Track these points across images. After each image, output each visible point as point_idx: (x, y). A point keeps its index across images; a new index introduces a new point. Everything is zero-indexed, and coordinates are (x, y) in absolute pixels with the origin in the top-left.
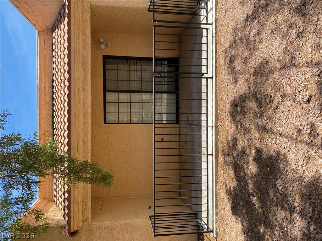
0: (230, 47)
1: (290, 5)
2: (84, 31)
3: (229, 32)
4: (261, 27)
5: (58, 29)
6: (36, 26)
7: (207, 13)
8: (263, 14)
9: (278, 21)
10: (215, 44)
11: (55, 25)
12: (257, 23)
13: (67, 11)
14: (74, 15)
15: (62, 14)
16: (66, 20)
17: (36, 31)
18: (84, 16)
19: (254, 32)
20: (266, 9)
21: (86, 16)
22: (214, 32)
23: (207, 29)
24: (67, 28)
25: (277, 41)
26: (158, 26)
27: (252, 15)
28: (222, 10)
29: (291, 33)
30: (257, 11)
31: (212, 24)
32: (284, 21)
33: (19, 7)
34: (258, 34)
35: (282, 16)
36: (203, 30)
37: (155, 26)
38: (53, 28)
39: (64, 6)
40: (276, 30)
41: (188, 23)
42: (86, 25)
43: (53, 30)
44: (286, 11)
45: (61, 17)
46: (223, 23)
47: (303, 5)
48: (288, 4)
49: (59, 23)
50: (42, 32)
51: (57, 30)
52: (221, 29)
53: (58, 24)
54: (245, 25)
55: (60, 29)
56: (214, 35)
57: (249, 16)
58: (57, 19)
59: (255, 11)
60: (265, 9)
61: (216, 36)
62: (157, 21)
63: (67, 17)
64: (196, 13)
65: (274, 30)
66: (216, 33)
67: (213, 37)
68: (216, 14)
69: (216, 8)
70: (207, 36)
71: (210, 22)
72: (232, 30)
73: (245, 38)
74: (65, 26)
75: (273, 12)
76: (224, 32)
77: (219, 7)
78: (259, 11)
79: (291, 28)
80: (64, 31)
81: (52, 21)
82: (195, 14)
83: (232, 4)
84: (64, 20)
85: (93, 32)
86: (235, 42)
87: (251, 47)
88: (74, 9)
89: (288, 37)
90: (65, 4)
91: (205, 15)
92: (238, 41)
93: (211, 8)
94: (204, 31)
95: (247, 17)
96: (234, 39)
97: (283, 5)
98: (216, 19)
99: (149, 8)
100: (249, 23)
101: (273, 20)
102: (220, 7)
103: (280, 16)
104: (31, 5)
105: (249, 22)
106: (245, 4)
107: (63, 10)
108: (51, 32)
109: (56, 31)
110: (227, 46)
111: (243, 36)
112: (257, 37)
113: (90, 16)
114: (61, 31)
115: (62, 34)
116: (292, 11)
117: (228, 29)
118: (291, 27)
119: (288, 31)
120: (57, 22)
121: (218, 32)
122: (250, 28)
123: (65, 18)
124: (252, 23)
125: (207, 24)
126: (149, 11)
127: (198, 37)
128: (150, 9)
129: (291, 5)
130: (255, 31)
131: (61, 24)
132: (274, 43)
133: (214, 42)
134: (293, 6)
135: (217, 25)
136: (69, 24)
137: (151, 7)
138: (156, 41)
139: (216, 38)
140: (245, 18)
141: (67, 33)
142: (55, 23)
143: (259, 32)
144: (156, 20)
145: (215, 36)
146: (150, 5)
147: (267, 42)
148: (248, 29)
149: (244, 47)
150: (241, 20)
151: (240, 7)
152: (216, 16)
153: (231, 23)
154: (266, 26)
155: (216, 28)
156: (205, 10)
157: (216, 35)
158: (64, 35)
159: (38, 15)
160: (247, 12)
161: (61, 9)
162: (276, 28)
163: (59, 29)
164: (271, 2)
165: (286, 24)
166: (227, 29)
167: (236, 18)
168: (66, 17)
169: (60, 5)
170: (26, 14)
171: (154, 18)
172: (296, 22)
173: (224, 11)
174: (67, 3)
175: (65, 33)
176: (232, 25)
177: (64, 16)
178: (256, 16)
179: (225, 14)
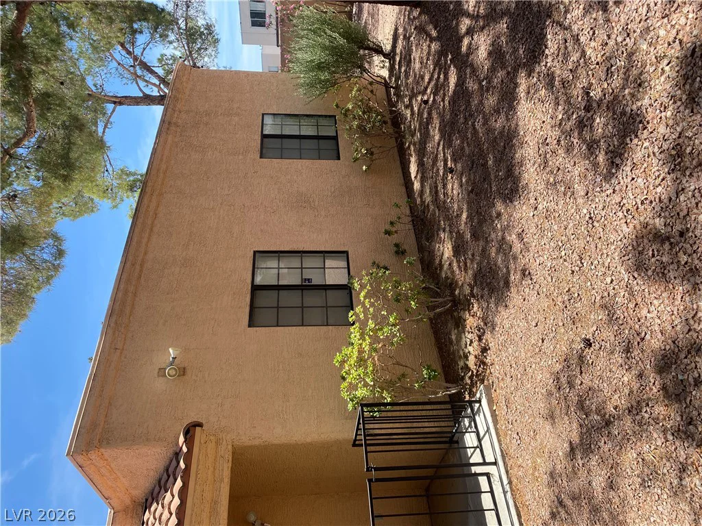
0: (553, 515)
1: (658, 424)
2: (215, 503)
3: (539, 480)
4: (613, 470)
5: (158, 504)
6: (110, 501)
7: (480, 440)
8: (605, 443)
9: (649, 457)
10: (515, 511)
11: (152, 494)
12: (600, 461)
13: (182, 465)
14: (197, 472)
15: (171, 470)
16: (179, 483)
17: (109, 510)
18: (217, 471)
19: (599, 482)
20: (609, 433)
21: (223, 470)
22: (505, 481)
23: (488, 475)
24: (177, 501)
25: (665, 503)
26: (377, 480)
27: (581, 444)
28: (510, 432)
29: (693, 486)
30: (590, 435)
31: (495, 463)
32: (662, 458)
33: (84, 465)
34: (611, 486)
35: (653, 447)
36: (479, 478)
37: (370, 481)
38: (147, 500)
39: (177, 455)
40: (651, 477)
41: (437, 467)
42: (220, 491)
43: (146, 506)
44: (655, 435)
45: (169, 476)
46: (520, 460)
47: (690, 423)
48: (656, 422)
49: (163, 490)
50: (120, 514)
51: (155, 505)
52: (520, 473)
53: (159, 492)
54: (574, 466)
55: (163, 504)
56: (507, 488)
57: (575, 446)
58: (159, 481)
59: (585, 437)
60: (606, 432)
61: (512, 490)
62: (375, 469)
63: (181, 477)
64: (455, 439)
65: (646, 479)
66: (510, 483)
67: (505, 493)
68: (499, 441)
69: (496, 429)
70: (492, 492)
71: (490, 459)
72: (546, 476)
73: (583, 496)
74: (173, 498)
75: (628, 439)
76: (527, 480)
77: (502, 426)
78: (595, 435)
79: (685, 474)
80: (169, 508)
81: (147, 485)
82: (453, 442)
83: (530, 420)
84: (174, 484)
85: (234, 499)
86: (561, 503)
87: (606, 517)
88: (198, 459)
89: (687, 495)
90: (180, 451)
91: (476, 443)
92: (569, 503)
93: (486, 429)
94: (483, 481)
95: (572, 449)
96: (557, 497)
97: (645, 424)
98: (501, 451)
99: (355, 440)
100: (581, 462)
101: (635, 455)
102: (504, 426)
103: (648, 446)
104: (109, 460)
105: (580, 460)
106: (556, 420)
107: (174, 462)
108: (141, 510)
109: (153, 509)
110: (545, 513)
111: (577, 491)
112: (612, 493)
113: (230, 469)
114: (163, 507)
115: (166, 515)
116: (670, 437)
117: (536, 474)
118: (684, 470)
119: (681, 480)
120: (157, 489)
121: (515, 481)
122: (586, 472)
123: (176, 480)
124: (588, 461)
125: (485, 463)
126: (354, 445)
127: (469, 495)
128: (357, 443)
129: (661, 424)
130: (601, 479)
131: (166, 492)
132: (660, 508)
133: (510, 504)
134: (669, 426)
135: (509, 466)
136: (183, 493)
137: (358, 438)
138: (374, 498)
139: (512, 494)
140: (568, 449)
141: (177, 514)
142: (153, 490)
143: (612, 482)
144: (372, 468)
145: (509, 490)
146: (356, 435)
147: (641, 505)
148: (582, 473)
149: (588, 518)
150: (561, 454)
151: (548, 427)
152: (500, 445)
153: (539, 460)
154: (623, 469)
155: (507, 472)
156: (474, 435)
157: (511, 488)
158: (170, 518)
159: (122, 478)
160: (567, 437)
161: (171, 461)
162: (650, 473)
163: (160, 502)
164: (614, 418)
165: (668, 464)
166: (533, 474)
167: (547, 450)
168: (179, 479)
169: (170, 453)
170: (96, 478)
171: (367, 465)
172: (692, 460)
173: (515, 436)
174: (185, 449)
175: (171, 514)
176: (544, 466)
177: (174, 475)
178: (592, 446)
179: (519, 442)
